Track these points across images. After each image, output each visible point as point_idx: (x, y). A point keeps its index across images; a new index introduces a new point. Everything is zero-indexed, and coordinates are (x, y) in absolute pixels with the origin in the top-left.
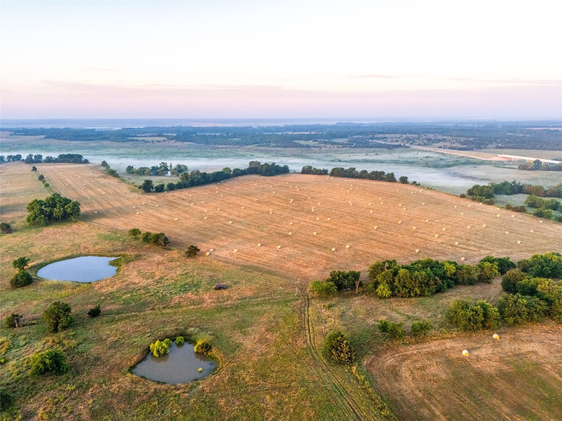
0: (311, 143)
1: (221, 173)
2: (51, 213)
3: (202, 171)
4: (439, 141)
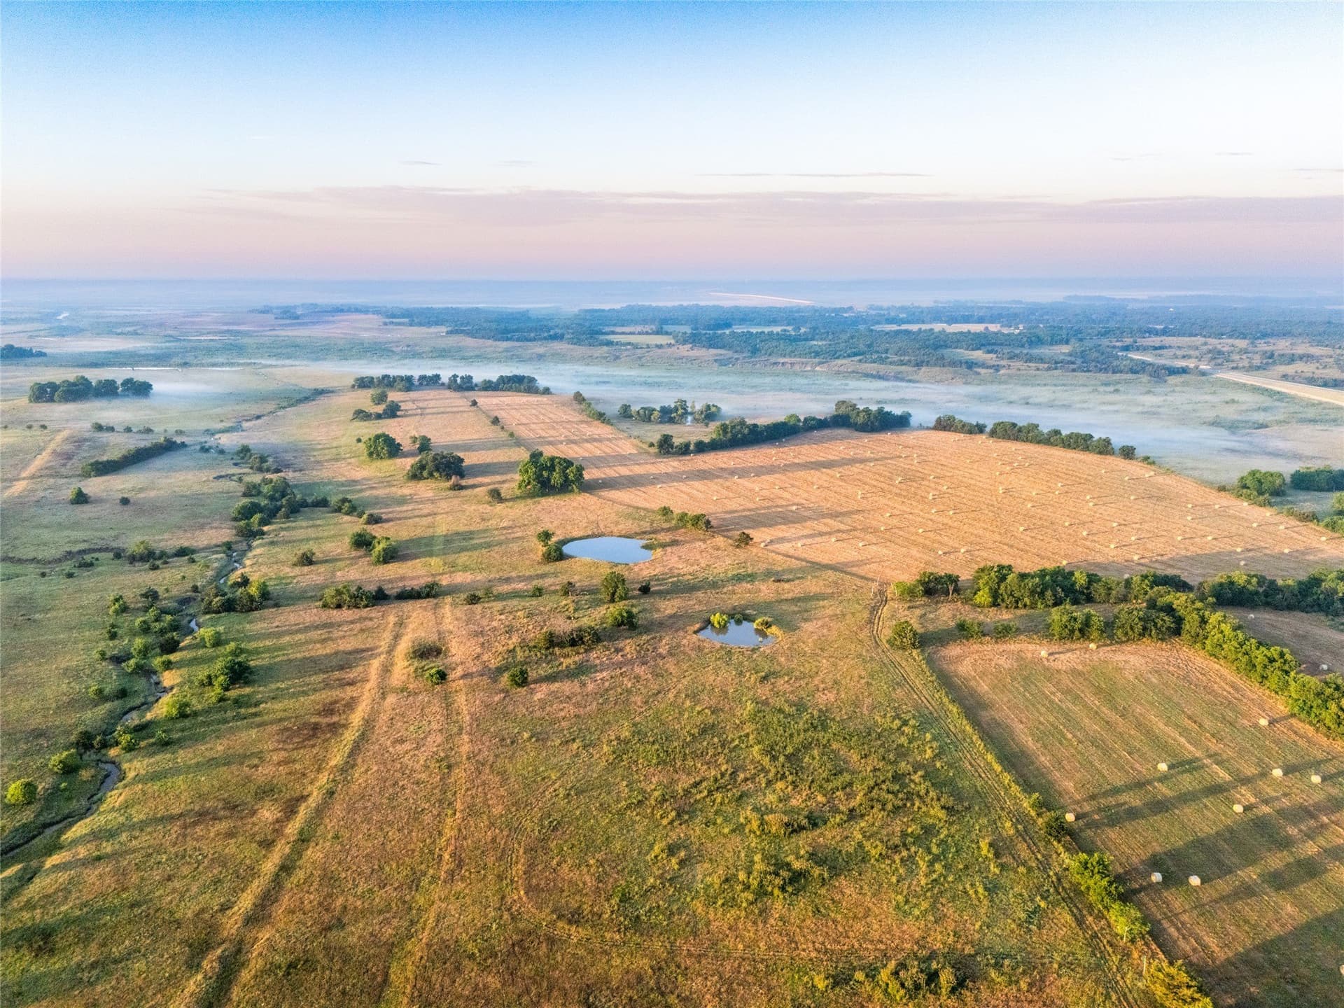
0: (978, 355)
1: (784, 424)
2: (549, 479)
3: (749, 422)
4: (1292, 359)
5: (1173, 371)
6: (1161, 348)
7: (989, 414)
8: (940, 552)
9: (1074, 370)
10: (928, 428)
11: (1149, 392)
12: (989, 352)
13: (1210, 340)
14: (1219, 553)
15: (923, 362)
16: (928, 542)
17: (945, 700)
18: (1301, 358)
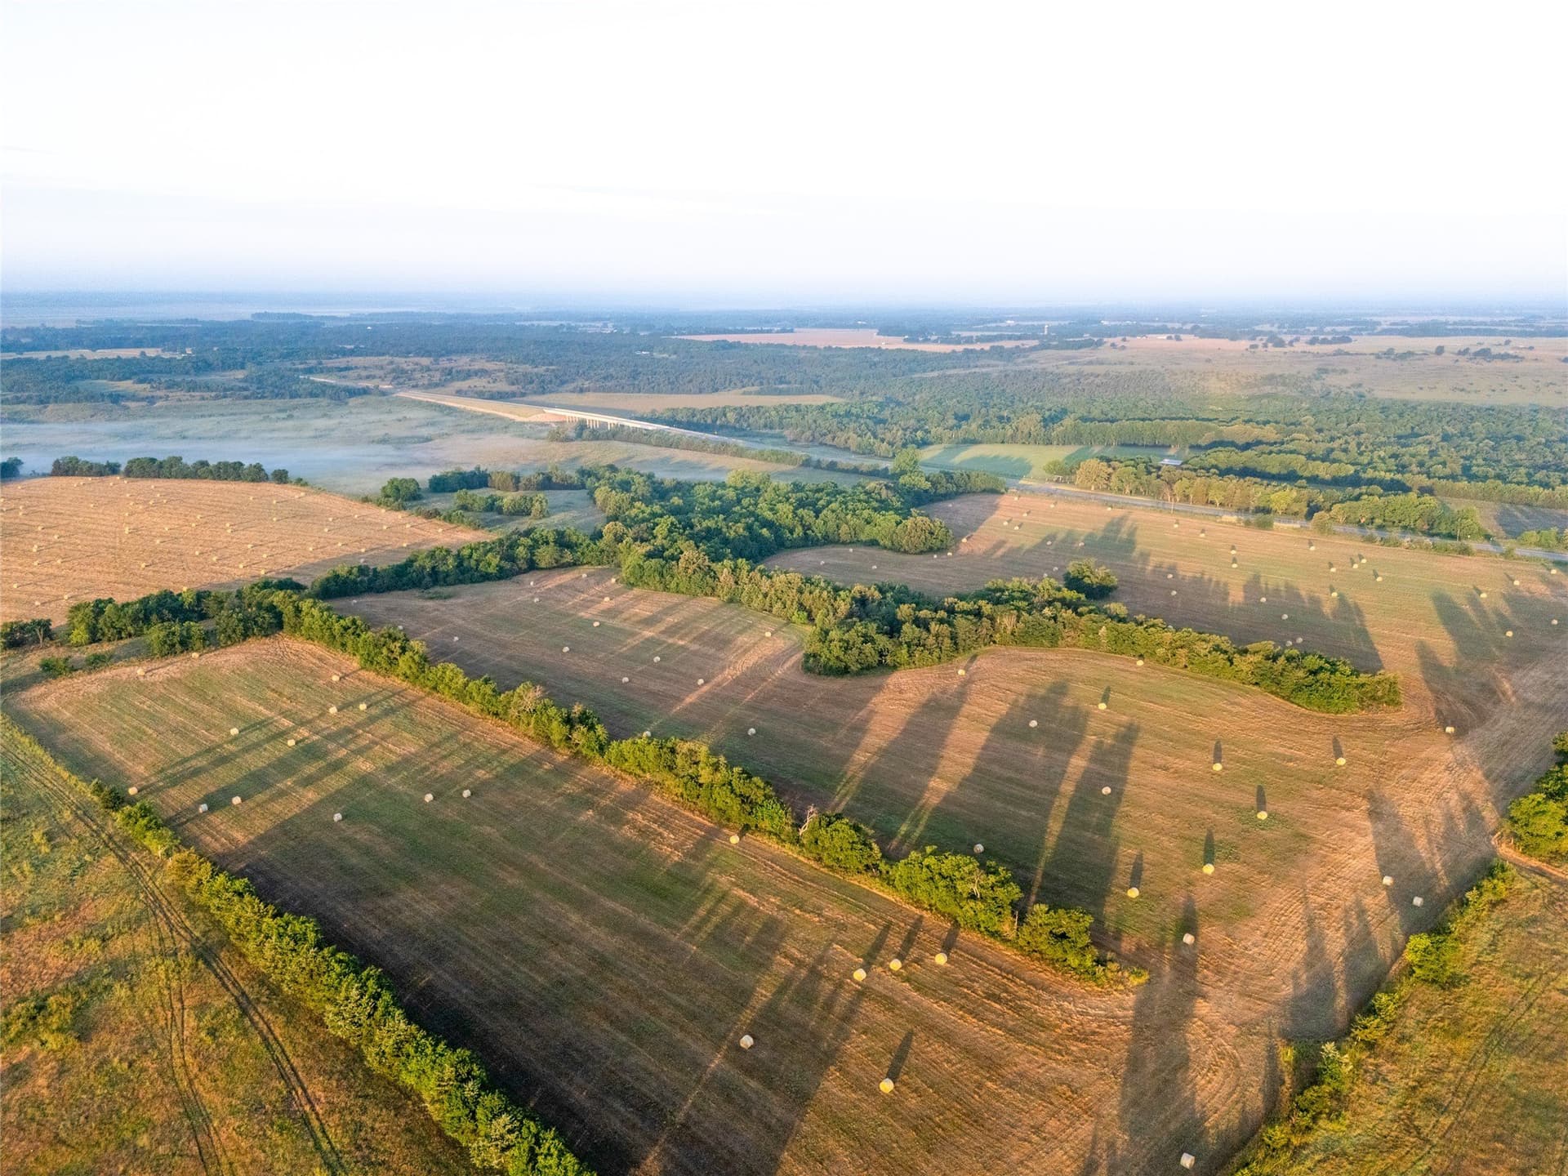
0: (127, 386)
4: (469, 375)
5: (353, 393)
6: (347, 369)
7: (123, 452)
8: (37, 603)
9: (246, 398)
10: (44, 475)
11: (325, 415)
12: (141, 382)
13: (397, 359)
14: (345, 556)
15: (49, 397)
16: (24, 596)
17: (17, 735)
18: (476, 373)
